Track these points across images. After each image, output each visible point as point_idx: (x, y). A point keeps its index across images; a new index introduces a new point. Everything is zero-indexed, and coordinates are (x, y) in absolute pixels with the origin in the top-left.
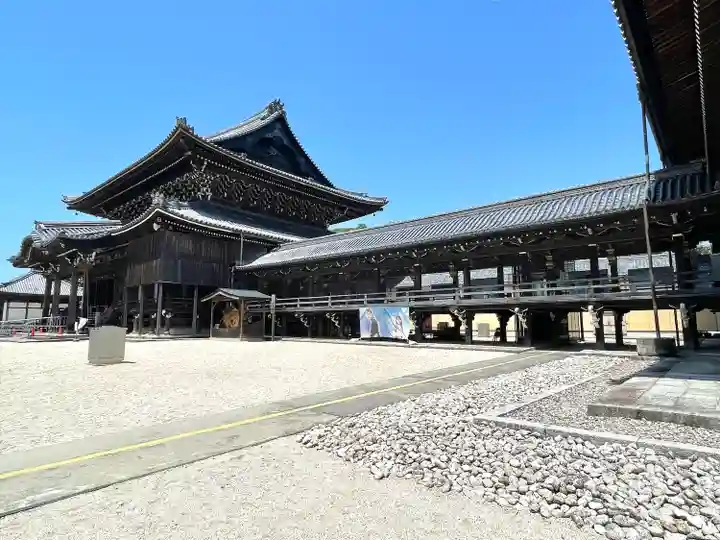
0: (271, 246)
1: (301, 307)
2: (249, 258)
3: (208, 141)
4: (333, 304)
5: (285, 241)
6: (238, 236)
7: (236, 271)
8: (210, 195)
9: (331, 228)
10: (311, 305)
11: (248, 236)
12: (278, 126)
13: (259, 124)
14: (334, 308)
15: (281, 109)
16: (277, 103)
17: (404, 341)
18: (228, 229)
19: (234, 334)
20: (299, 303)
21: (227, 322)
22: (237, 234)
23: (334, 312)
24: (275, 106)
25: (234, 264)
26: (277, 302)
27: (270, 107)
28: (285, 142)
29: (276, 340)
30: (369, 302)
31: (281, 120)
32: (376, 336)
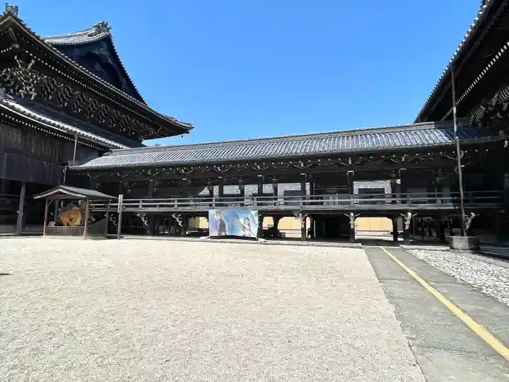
0: (102, 150)
1: (143, 207)
2: (81, 160)
3: (46, 41)
4: (179, 206)
5: (117, 147)
6: (73, 137)
7: (69, 171)
8: (34, 94)
9: (144, 142)
10: (155, 206)
11: (81, 138)
12: (105, 45)
13: (86, 39)
14: (180, 209)
15: (108, 30)
16: (104, 25)
17: (253, 239)
18: (63, 128)
19: (76, 232)
20: (141, 204)
21: (65, 220)
22: (71, 135)
23: (180, 212)
24: (102, 27)
25: (67, 164)
26: (124, 202)
27: (98, 26)
28: (110, 61)
29: (121, 238)
30: (216, 205)
31: (107, 40)
32: (223, 234)
